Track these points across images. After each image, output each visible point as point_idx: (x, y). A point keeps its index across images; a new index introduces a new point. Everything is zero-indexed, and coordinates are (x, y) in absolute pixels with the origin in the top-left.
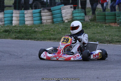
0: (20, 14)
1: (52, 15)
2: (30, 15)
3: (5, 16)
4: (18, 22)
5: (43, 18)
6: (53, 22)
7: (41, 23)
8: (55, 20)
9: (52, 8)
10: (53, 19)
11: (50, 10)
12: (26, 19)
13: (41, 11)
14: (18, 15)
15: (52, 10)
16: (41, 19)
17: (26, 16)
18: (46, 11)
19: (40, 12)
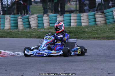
0: (77, 16)
1: (105, 17)
2: (86, 17)
3: (65, 19)
4: (75, 24)
5: (97, 19)
6: (106, 23)
7: (96, 24)
8: (108, 21)
9: (105, 11)
10: (106, 20)
11: (103, 13)
12: (82, 21)
13: (95, 13)
14: (75, 18)
15: (105, 12)
16: (95, 21)
17: (82, 18)
18: (99, 13)
19: (95, 15)
